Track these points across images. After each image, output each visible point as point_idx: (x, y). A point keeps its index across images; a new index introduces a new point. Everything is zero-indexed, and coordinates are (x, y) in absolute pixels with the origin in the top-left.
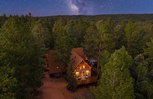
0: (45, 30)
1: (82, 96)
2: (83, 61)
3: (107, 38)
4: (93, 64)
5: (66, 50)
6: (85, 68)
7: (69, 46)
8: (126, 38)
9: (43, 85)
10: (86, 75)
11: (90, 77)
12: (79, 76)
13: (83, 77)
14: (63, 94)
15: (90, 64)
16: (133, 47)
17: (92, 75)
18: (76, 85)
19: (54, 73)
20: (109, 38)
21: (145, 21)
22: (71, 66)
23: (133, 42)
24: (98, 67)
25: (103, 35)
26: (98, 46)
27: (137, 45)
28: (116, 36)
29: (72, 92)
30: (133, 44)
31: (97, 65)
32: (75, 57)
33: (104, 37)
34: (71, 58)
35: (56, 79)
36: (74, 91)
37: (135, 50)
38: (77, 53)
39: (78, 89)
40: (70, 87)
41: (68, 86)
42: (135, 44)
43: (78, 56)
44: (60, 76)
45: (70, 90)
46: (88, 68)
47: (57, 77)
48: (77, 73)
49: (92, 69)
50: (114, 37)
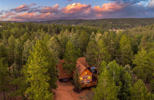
0: (57, 46)
1: (85, 96)
2: (85, 69)
3: (104, 51)
4: (93, 71)
5: (73, 61)
6: (88, 74)
7: (75, 58)
8: (120, 49)
9: (58, 87)
10: (88, 80)
11: (91, 82)
12: (82, 81)
13: (86, 82)
14: (71, 94)
15: (91, 71)
16: (126, 57)
17: (93, 80)
18: (81, 88)
19: (63, 78)
20: (106, 51)
21: (145, 25)
22: (77, 73)
23: (126, 53)
24: (97, 73)
25: (101, 48)
26: (98, 57)
27: (128, 56)
28: (112, 48)
29: (77, 93)
30: (125, 55)
31: (97, 71)
32: (80, 66)
33: (102, 50)
34: (76, 66)
35: (64, 83)
36: (79, 93)
37: (127, 60)
38: (80, 62)
39: (82, 91)
40: (76, 90)
41: (74, 89)
42: (127, 55)
43: (81, 65)
44: (68, 81)
45: (76, 91)
46: (90, 74)
47: (65, 82)
48: (81, 78)
49: (93, 75)
50: (110, 49)
